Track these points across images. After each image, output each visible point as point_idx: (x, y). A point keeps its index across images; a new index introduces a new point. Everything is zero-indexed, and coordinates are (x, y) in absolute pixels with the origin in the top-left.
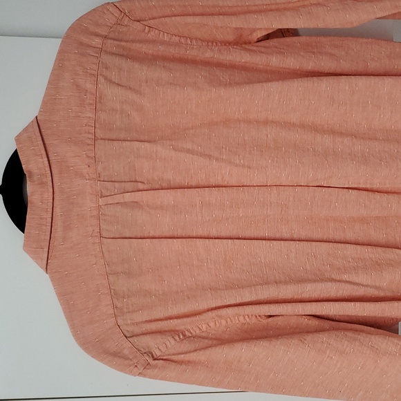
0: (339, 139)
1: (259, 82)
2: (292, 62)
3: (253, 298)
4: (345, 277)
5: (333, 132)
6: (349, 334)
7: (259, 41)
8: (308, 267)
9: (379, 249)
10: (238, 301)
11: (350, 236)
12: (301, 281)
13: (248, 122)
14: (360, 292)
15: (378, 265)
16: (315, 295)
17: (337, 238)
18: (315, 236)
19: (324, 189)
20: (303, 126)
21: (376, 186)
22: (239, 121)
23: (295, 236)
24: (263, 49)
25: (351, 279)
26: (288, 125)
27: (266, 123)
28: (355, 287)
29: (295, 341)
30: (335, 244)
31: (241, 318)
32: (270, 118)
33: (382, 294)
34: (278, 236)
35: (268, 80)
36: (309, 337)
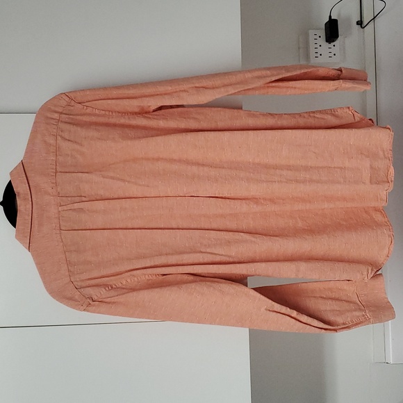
0: (201, 168)
1: (152, 136)
2: (172, 124)
3: (152, 264)
4: (208, 250)
5: (198, 164)
6: (208, 283)
7: (154, 111)
8: (187, 245)
9: (231, 233)
10: (143, 266)
11: (214, 226)
12: (181, 253)
13: (148, 159)
14: (218, 259)
15: (228, 243)
16: (190, 261)
17: (206, 227)
18: (192, 226)
19: (195, 198)
20: (180, 161)
21: (226, 195)
22: (142, 158)
23: (180, 227)
24: (156, 117)
25: (211, 251)
26: (172, 161)
27: (158, 159)
28: (214, 256)
29: (175, 288)
30: (204, 231)
31: (147, 276)
32: (161, 157)
33: (231, 260)
34: (170, 227)
35: (157, 135)
36: (184, 286)
